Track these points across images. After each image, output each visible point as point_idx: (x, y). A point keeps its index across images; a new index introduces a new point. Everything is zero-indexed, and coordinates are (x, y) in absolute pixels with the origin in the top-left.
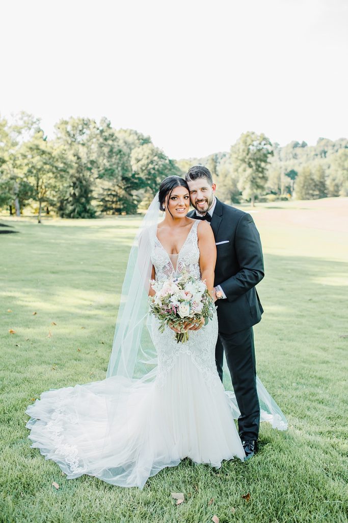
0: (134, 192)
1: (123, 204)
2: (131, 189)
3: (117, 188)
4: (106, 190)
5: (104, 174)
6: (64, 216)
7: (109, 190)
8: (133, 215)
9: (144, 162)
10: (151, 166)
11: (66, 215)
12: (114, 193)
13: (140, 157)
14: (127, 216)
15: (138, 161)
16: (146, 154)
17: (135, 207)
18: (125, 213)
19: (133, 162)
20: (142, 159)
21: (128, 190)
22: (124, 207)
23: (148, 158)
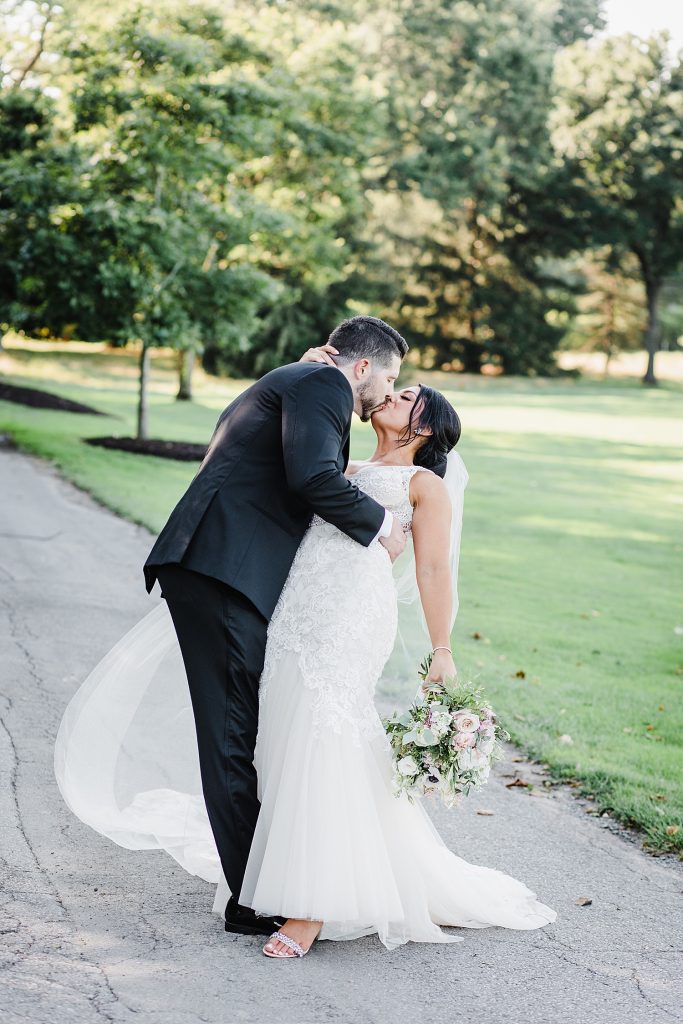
0: (550, 265)
1: (492, 322)
2: (533, 245)
3: (464, 239)
4: (412, 242)
5: (425, 168)
6: (221, 365)
7: (430, 245)
8: (542, 382)
9: (615, 115)
10: (642, 141)
11: (229, 360)
12: (453, 264)
13: (595, 88)
14: (507, 381)
15: (585, 109)
16: (626, 75)
17: (554, 337)
18: (499, 370)
19: (560, 114)
20: (606, 99)
21: (523, 250)
22: (498, 339)
23: (635, 94)
